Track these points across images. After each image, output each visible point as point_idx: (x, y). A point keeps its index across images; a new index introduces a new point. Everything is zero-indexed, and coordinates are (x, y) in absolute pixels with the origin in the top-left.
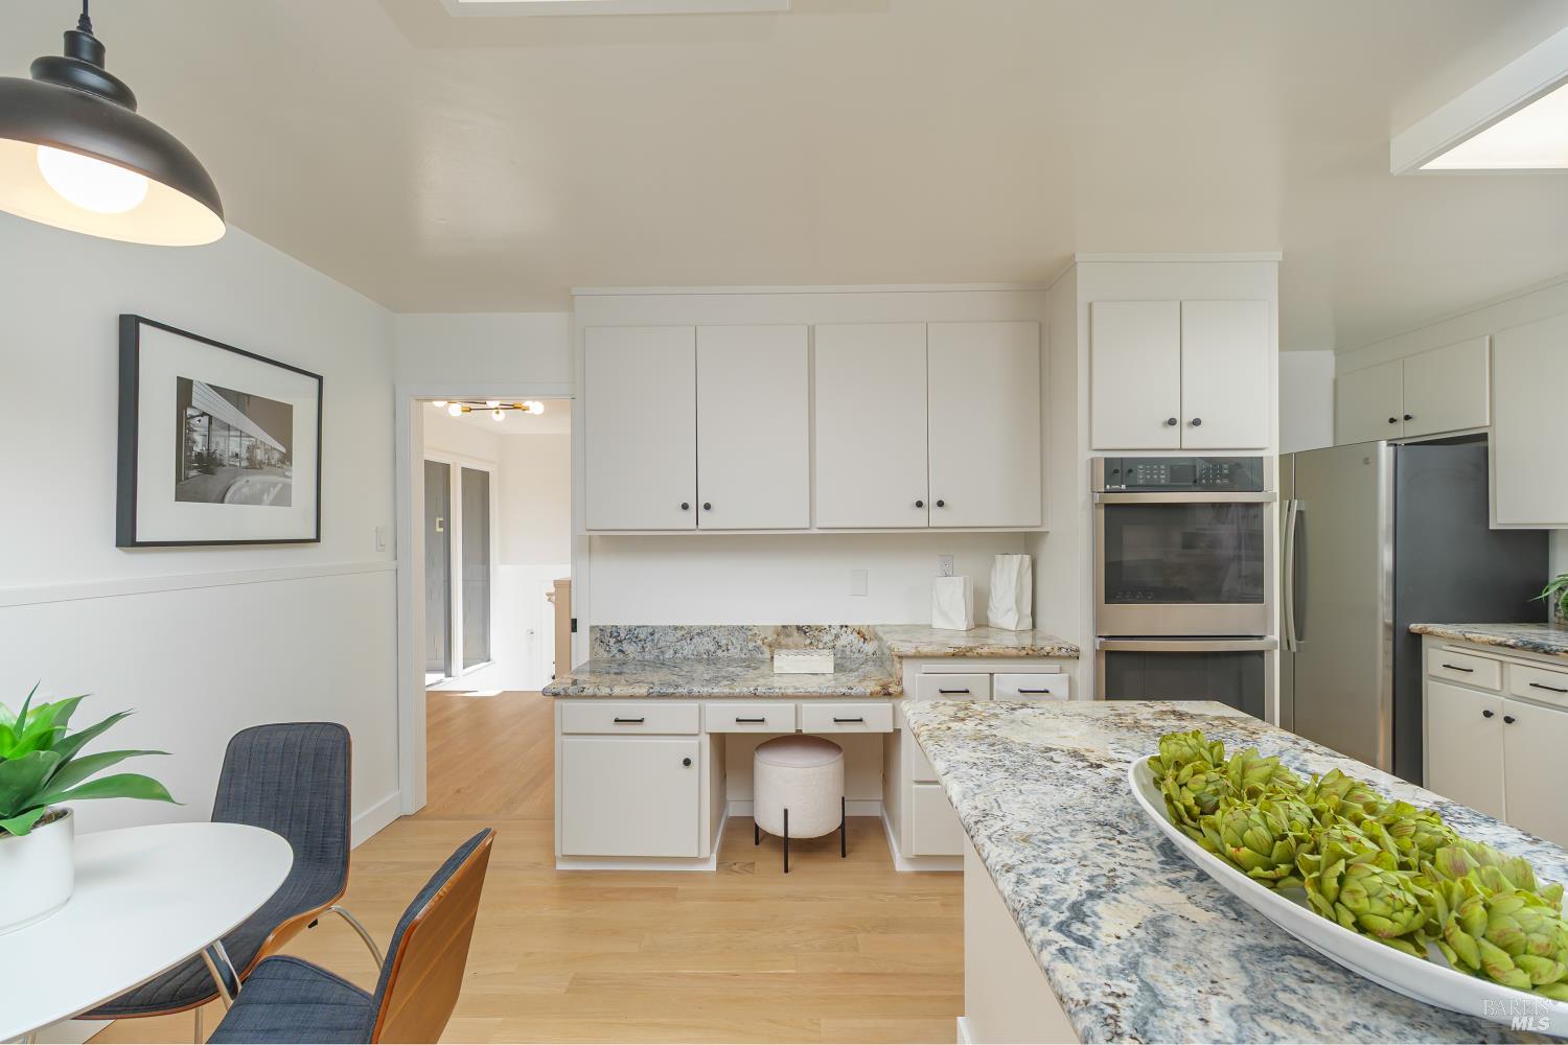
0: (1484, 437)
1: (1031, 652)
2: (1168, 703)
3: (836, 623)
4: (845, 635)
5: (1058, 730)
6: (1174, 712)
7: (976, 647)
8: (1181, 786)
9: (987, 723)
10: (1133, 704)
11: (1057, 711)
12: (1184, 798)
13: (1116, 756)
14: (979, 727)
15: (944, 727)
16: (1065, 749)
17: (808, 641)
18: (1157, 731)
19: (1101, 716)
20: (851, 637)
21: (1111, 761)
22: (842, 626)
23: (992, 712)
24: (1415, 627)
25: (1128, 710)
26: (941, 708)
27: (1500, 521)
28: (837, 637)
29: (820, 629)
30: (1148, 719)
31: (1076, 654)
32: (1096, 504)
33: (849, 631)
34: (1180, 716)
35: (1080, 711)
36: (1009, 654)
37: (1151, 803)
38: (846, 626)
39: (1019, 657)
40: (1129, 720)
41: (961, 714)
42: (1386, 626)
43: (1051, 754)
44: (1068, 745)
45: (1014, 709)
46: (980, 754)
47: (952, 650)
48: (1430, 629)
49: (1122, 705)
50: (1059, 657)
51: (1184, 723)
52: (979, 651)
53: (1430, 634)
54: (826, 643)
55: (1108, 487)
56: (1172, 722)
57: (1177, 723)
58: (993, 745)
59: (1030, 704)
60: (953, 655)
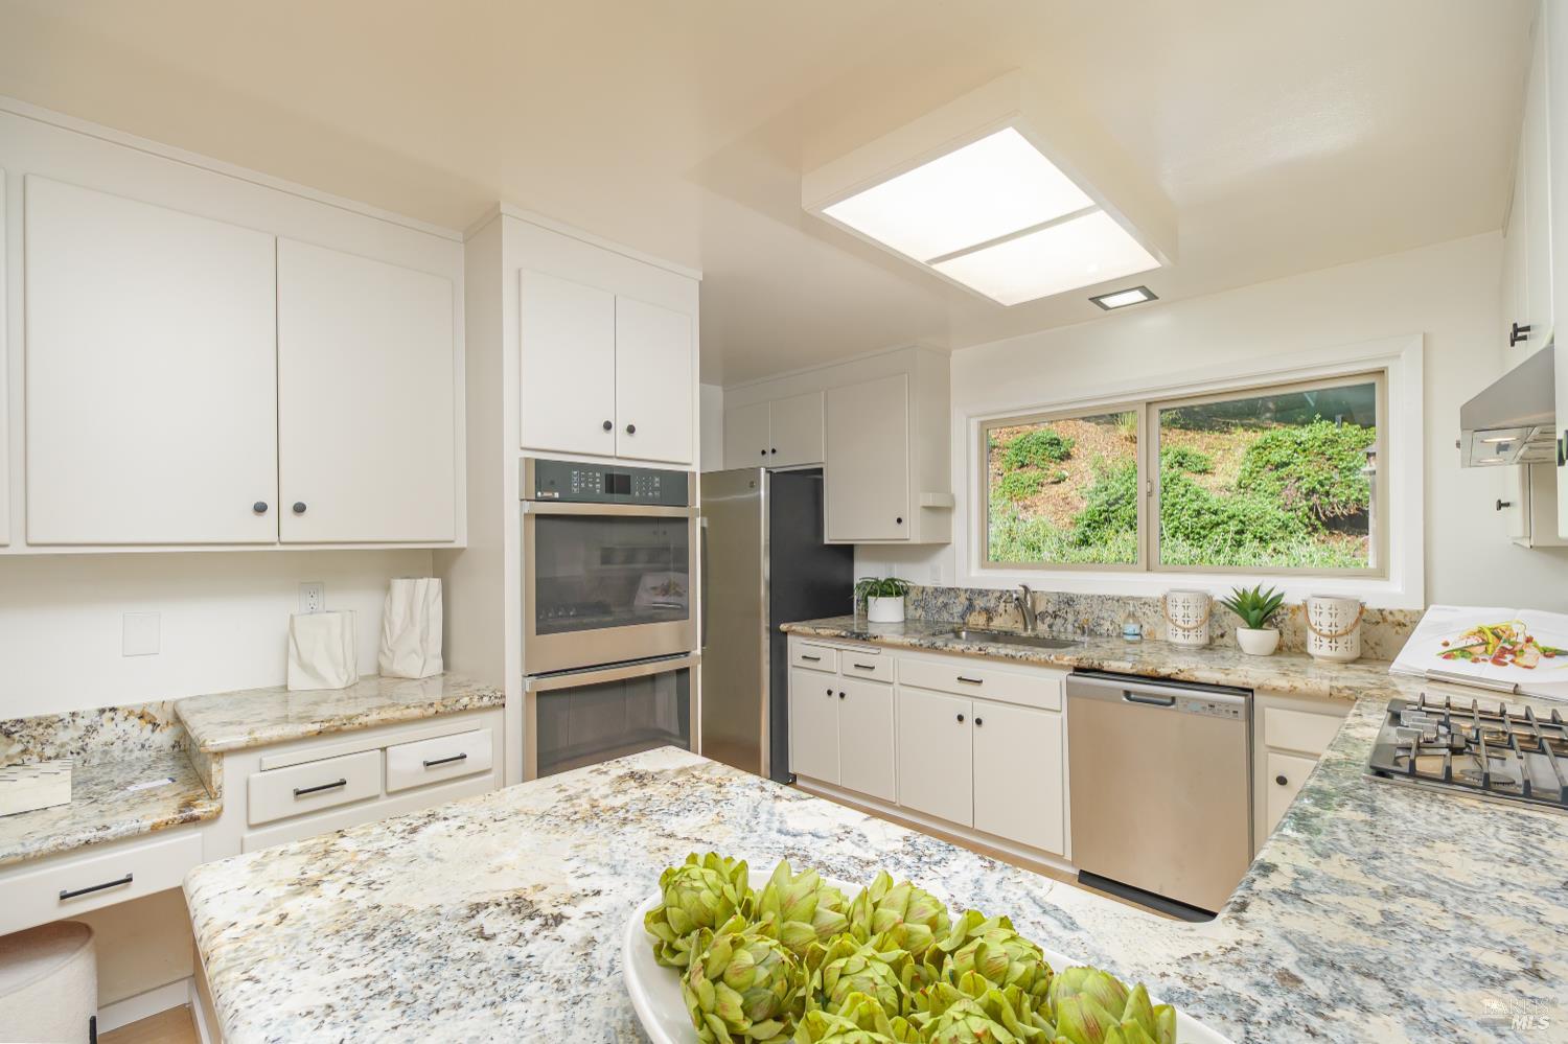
0: (820, 471)
1: (441, 709)
2: (624, 761)
3: (89, 705)
4: (109, 726)
5: (487, 856)
6: (632, 775)
7: (357, 716)
8: (715, 981)
9: (361, 880)
10: (583, 772)
11: (483, 815)
12: (724, 1007)
13: (577, 886)
14: (351, 893)
15: (272, 918)
16: (502, 900)
17: (18, 748)
18: (621, 814)
19: (547, 806)
20: (127, 726)
21: (573, 900)
22: (102, 711)
23: (375, 846)
24: (783, 627)
25: (581, 786)
26: (273, 868)
27: (831, 537)
28: (91, 730)
29: (46, 723)
30: (607, 796)
31: (501, 702)
32: (525, 515)
33: (119, 717)
34: (639, 778)
35: (518, 806)
36: (409, 716)
37: (654, 1012)
38: (113, 709)
39: (424, 719)
40: (584, 805)
41: (313, 873)
42: (767, 628)
43: (481, 918)
44: (505, 886)
45: (414, 831)
46: (344, 973)
47: (317, 727)
48: (794, 628)
49: (573, 779)
50: (480, 709)
51: (648, 791)
52: (363, 720)
53: (794, 633)
54: (62, 746)
55: (539, 494)
56: (635, 792)
57: (638, 793)
58: (370, 937)
59: (442, 813)
60: (320, 732)
